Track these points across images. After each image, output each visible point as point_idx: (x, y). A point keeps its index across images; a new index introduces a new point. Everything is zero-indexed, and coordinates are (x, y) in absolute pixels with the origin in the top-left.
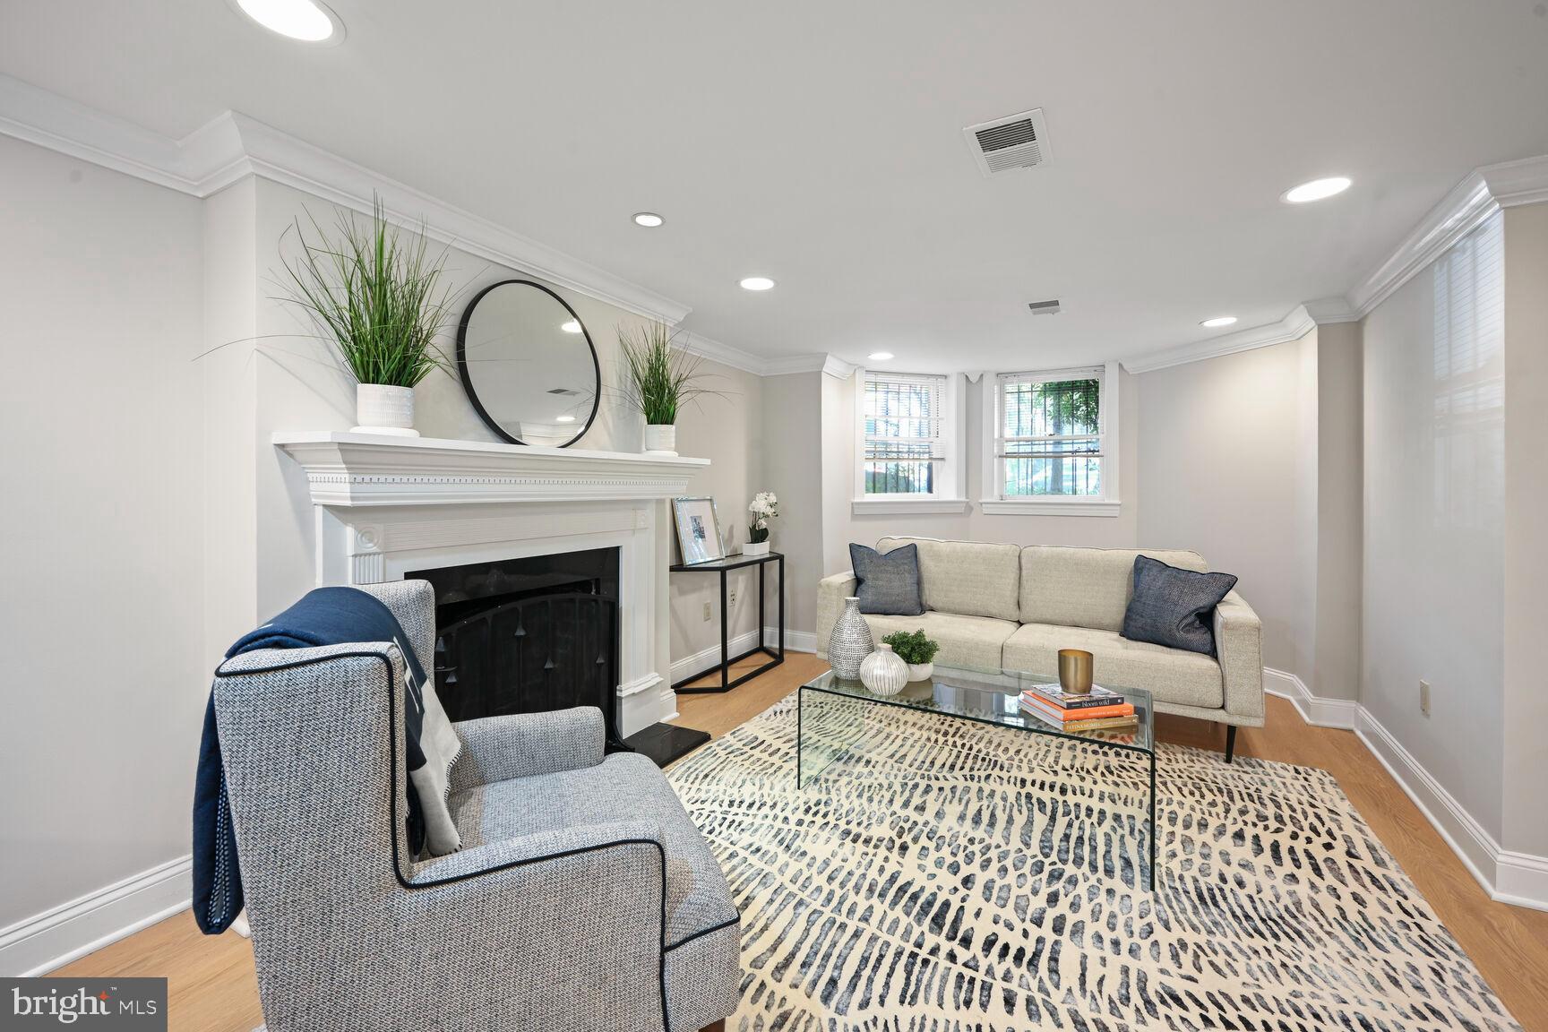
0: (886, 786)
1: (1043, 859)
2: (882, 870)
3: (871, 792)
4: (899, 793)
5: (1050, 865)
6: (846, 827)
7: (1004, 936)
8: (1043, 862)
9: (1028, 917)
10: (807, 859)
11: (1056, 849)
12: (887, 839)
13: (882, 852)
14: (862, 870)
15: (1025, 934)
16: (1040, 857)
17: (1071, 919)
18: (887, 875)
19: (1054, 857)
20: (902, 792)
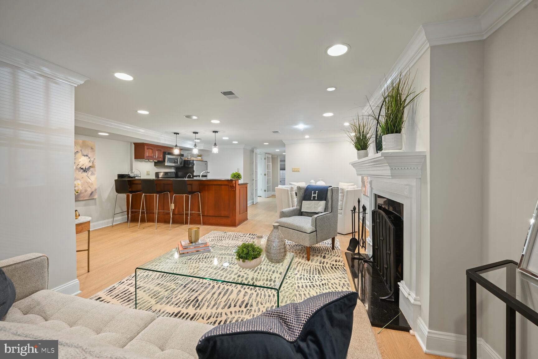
0: (259, 304)
2: (259, 273)
3: (265, 299)
4: (254, 301)
6: (271, 283)
10: (279, 272)
12: (258, 281)
13: (259, 278)
14: (264, 272)
18: (257, 272)
20: (252, 301)
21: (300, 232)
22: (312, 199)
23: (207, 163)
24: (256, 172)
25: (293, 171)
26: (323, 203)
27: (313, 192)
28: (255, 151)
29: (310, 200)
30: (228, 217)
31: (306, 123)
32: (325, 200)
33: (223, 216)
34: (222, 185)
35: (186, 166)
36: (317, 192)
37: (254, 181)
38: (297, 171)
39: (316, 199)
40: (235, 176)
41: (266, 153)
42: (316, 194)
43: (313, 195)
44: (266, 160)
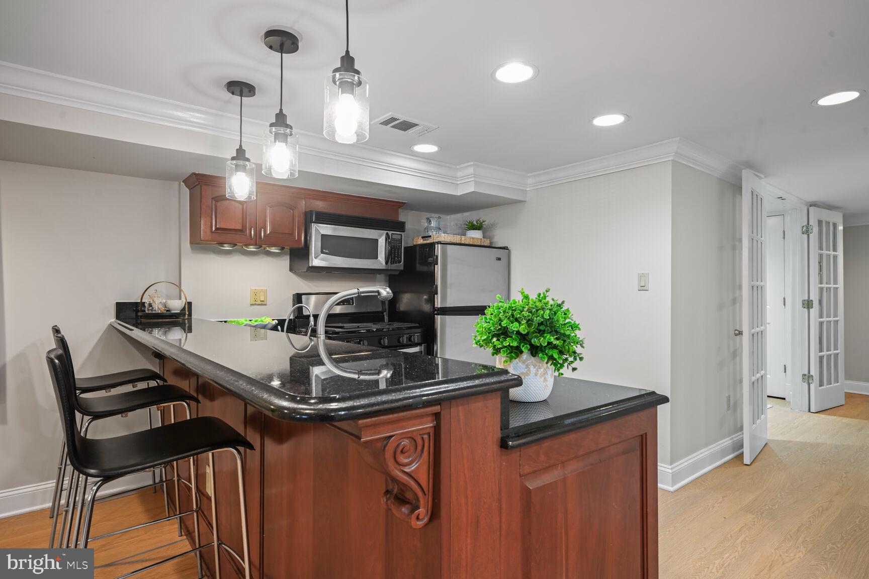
23: (507, 256)
24: (758, 291)
28: (749, 181)
35: (419, 268)
37: (746, 337)
41: (813, 204)
44: (814, 236)
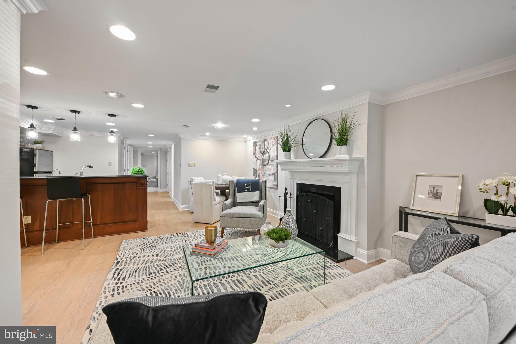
1: (214, 282)
5: (211, 281)
7: (209, 263)
8: (213, 281)
9: (207, 268)
11: (213, 287)
15: (206, 265)
16: (215, 282)
17: (199, 272)
19: (212, 284)
21: (254, 219)
22: (246, 190)
23: (53, 154)
25: (190, 166)
26: (257, 193)
27: (246, 184)
29: (244, 191)
30: (136, 221)
31: (225, 122)
32: (259, 190)
33: (127, 220)
34: (125, 183)
36: (250, 184)
38: (193, 166)
39: (250, 190)
40: (138, 171)
41: (129, 145)
42: (249, 186)
43: (246, 187)
44: (129, 153)
